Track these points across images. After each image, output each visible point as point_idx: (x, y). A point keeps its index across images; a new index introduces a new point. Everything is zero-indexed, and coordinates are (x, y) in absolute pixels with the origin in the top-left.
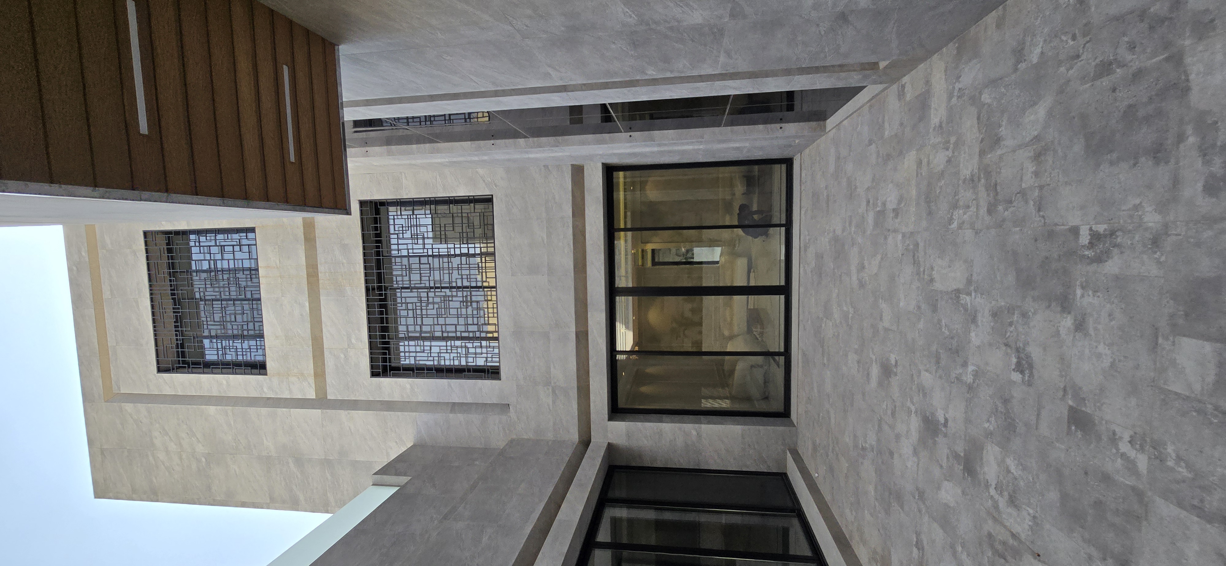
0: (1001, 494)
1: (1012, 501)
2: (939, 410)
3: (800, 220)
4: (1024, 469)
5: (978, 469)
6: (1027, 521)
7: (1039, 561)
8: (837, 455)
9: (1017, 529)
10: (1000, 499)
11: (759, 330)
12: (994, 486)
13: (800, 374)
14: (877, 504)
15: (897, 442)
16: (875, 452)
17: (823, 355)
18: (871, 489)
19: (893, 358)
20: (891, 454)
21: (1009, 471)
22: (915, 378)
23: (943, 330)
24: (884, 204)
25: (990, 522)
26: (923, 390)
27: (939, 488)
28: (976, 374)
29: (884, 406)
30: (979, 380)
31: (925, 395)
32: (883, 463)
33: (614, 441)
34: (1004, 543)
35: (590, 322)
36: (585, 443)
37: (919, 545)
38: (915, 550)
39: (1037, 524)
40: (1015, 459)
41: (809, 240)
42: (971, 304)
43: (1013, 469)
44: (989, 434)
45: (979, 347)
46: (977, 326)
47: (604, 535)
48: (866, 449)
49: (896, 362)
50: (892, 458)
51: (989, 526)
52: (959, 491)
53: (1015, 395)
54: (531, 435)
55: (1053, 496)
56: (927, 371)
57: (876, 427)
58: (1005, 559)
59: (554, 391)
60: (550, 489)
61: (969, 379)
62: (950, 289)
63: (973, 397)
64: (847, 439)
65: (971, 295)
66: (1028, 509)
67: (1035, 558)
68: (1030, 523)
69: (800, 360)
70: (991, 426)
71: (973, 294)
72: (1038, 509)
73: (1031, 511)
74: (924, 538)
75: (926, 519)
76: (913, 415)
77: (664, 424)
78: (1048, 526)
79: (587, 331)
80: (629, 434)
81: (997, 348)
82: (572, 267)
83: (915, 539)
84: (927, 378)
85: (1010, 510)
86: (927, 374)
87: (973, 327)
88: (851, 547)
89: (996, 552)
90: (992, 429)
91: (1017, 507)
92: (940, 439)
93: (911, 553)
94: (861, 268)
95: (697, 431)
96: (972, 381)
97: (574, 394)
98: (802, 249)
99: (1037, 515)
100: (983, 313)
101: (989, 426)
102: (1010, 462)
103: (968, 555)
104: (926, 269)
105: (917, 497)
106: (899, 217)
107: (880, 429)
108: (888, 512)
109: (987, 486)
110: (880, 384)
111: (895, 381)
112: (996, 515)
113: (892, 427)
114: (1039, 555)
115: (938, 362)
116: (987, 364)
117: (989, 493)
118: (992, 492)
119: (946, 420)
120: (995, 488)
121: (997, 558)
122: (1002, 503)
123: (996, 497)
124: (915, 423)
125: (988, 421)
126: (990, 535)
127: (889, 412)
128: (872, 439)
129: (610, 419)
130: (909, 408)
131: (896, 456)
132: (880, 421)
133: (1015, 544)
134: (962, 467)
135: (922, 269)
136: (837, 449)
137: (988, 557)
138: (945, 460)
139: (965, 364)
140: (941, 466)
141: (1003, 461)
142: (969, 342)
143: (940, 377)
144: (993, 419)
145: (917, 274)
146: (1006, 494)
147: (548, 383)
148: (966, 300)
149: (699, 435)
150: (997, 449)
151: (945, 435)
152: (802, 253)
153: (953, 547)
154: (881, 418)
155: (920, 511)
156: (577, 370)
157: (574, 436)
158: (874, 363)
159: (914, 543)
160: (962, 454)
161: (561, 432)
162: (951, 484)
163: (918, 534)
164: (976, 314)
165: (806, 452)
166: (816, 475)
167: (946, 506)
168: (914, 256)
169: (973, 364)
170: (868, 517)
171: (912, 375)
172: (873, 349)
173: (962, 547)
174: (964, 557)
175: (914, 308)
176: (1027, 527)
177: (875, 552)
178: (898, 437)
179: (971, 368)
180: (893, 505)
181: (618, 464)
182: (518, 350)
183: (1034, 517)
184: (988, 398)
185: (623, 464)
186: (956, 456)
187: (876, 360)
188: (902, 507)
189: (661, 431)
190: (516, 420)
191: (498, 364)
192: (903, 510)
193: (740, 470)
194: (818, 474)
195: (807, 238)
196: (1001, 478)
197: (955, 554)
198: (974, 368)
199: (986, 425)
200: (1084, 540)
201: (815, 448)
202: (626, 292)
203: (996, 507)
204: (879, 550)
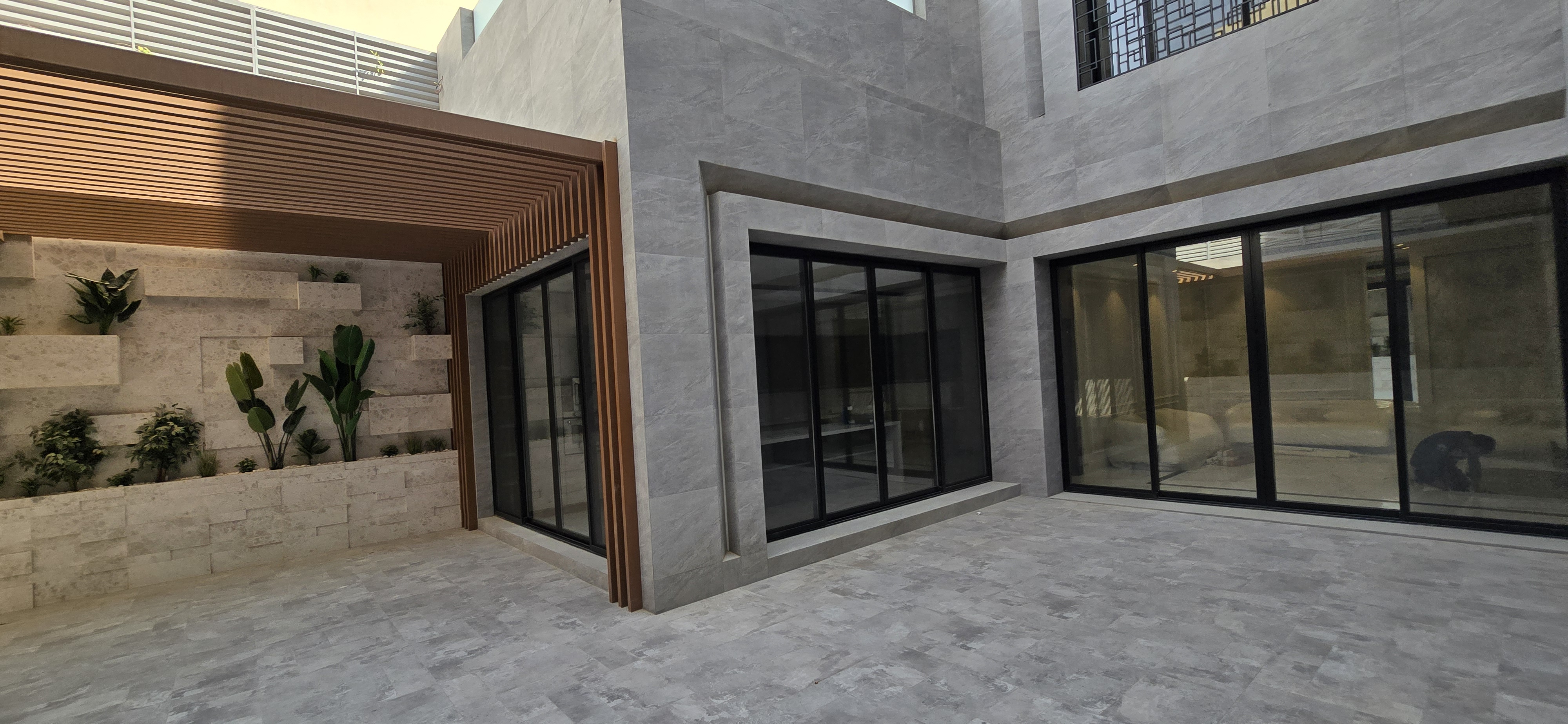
0: (875, 673)
1: (865, 679)
2: (982, 645)
3: (1407, 536)
4: (887, 698)
5: (906, 662)
6: (845, 684)
7: (813, 682)
8: (989, 537)
9: (842, 675)
10: (872, 671)
11: (1226, 459)
12: (885, 669)
13: (1117, 508)
14: (920, 567)
15: (972, 598)
16: (973, 575)
17: (1131, 539)
18: (938, 565)
19: (1073, 615)
20: (962, 590)
21: (891, 685)
22: (1032, 632)
23: (1075, 675)
24: (1339, 658)
25: (857, 657)
26: (1013, 636)
27: (906, 625)
28: (1001, 690)
29: (1019, 594)
30: (992, 690)
31: (1008, 637)
32: (958, 580)
33: (1009, 269)
34: (836, 663)
35: (1183, 204)
36: (1003, 233)
37: (867, 595)
38: (864, 591)
39: (839, 691)
40: (899, 693)
41: (1352, 545)
42: (1089, 711)
43: (892, 689)
44: (933, 681)
45: (1031, 701)
46: (1057, 708)
47: (885, 277)
48: (981, 567)
49: (1066, 618)
50: (957, 590)
51: (854, 655)
52: (894, 641)
53: (958, 716)
54: (1006, 157)
55: (854, 711)
56: (1035, 645)
57: (999, 582)
58: (824, 659)
59: (1069, 173)
60: (924, 204)
61: (1000, 682)
62: (1125, 697)
63: (979, 679)
64: (1003, 550)
65: (1102, 715)
66: (854, 689)
67: (815, 680)
68: (842, 686)
69: (1139, 510)
70: (940, 684)
71: (1102, 717)
72: (850, 696)
73: (851, 690)
74: (872, 601)
75: (885, 607)
76: (992, 620)
77: (1037, 332)
78: (834, 697)
79: (1171, 203)
80: (1019, 288)
81: (1018, 717)
82: (1291, 152)
83: (872, 594)
84: (1026, 644)
85: (859, 675)
86: (1030, 645)
87: (1059, 704)
88: (892, 537)
89: (833, 654)
90: (937, 685)
91: (859, 681)
92: (952, 638)
93: (863, 588)
94: (1236, 606)
95: (1031, 374)
96: (996, 684)
97: (1068, 203)
98: (1343, 533)
99: (845, 693)
100: (1069, 719)
101: (940, 683)
102: (899, 689)
103: (840, 632)
104: (1175, 680)
105: (908, 604)
106: (1294, 672)
107: (995, 584)
108: (909, 575)
109: (887, 664)
110: (1048, 595)
111: (1043, 612)
112: (861, 663)
113: (989, 598)
114: (816, 683)
115: (1039, 659)
116: (1006, 703)
117: (881, 664)
118: (880, 667)
119: (968, 649)
120: (882, 670)
121: (828, 653)
122: (868, 671)
123: (875, 668)
124: (980, 619)
125: (946, 684)
126: (847, 653)
127: (1009, 598)
128: (988, 574)
129: (1038, 260)
130: (1002, 618)
131: (958, 594)
132: (1005, 587)
133: (832, 670)
134: (915, 649)
135: (1178, 675)
136: (997, 538)
137: (832, 647)
138: (929, 637)
139: (1018, 683)
140: (924, 632)
141: (902, 684)
142: (1042, 694)
143: (1019, 656)
144: (945, 688)
145: (1174, 668)
146: (874, 677)
147: (1078, 162)
148: (1099, 708)
149: (1026, 377)
150: (915, 683)
151: (953, 644)
152: (1333, 532)
153: (852, 622)
154: (1007, 588)
155: (894, 603)
156: (1102, 201)
157: (1011, 216)
158: (1079, 594)
159: (869, 592)
160: (927, 653)
161: (1014, 198)
162: (904, 636)
163: (875, 597)
164: (1072, 712)
165: (1011, 505)
166: (979, 513)
167: (888, 627)
168: (1208, 672)
169: (1013, 690)
170: (912, 557)
171: (1038, 630)
172: (1099, 597)
173: (848, 629)
174: (840, 629)
175: (1125, 653)
176: (841, 682)
177: (879, 557)
178: (976, 600)
179: (1010, 687)
180: (912, 581)
181: (983, 281)
182: (1128, 101)
183: (845, 691)
184: (969, 692)
185: (982, 286)
186: (927, 648)
187: (1082, 597)
188: (905, 589)
189: (1027, 329)
190: (1024, 132)
191: (1116, 73)
192: (902, 589)
193: (990, 427)
194: (979, 515)
195: (1358, 543)
196: (889, 678)
197: (846, 622)
198: (1010, 689)
199: (943, 682)
200: (812, 718)
201: (1012, 515)
202: (1251, 254)
203: (866, 666)
204: (878, 561)
